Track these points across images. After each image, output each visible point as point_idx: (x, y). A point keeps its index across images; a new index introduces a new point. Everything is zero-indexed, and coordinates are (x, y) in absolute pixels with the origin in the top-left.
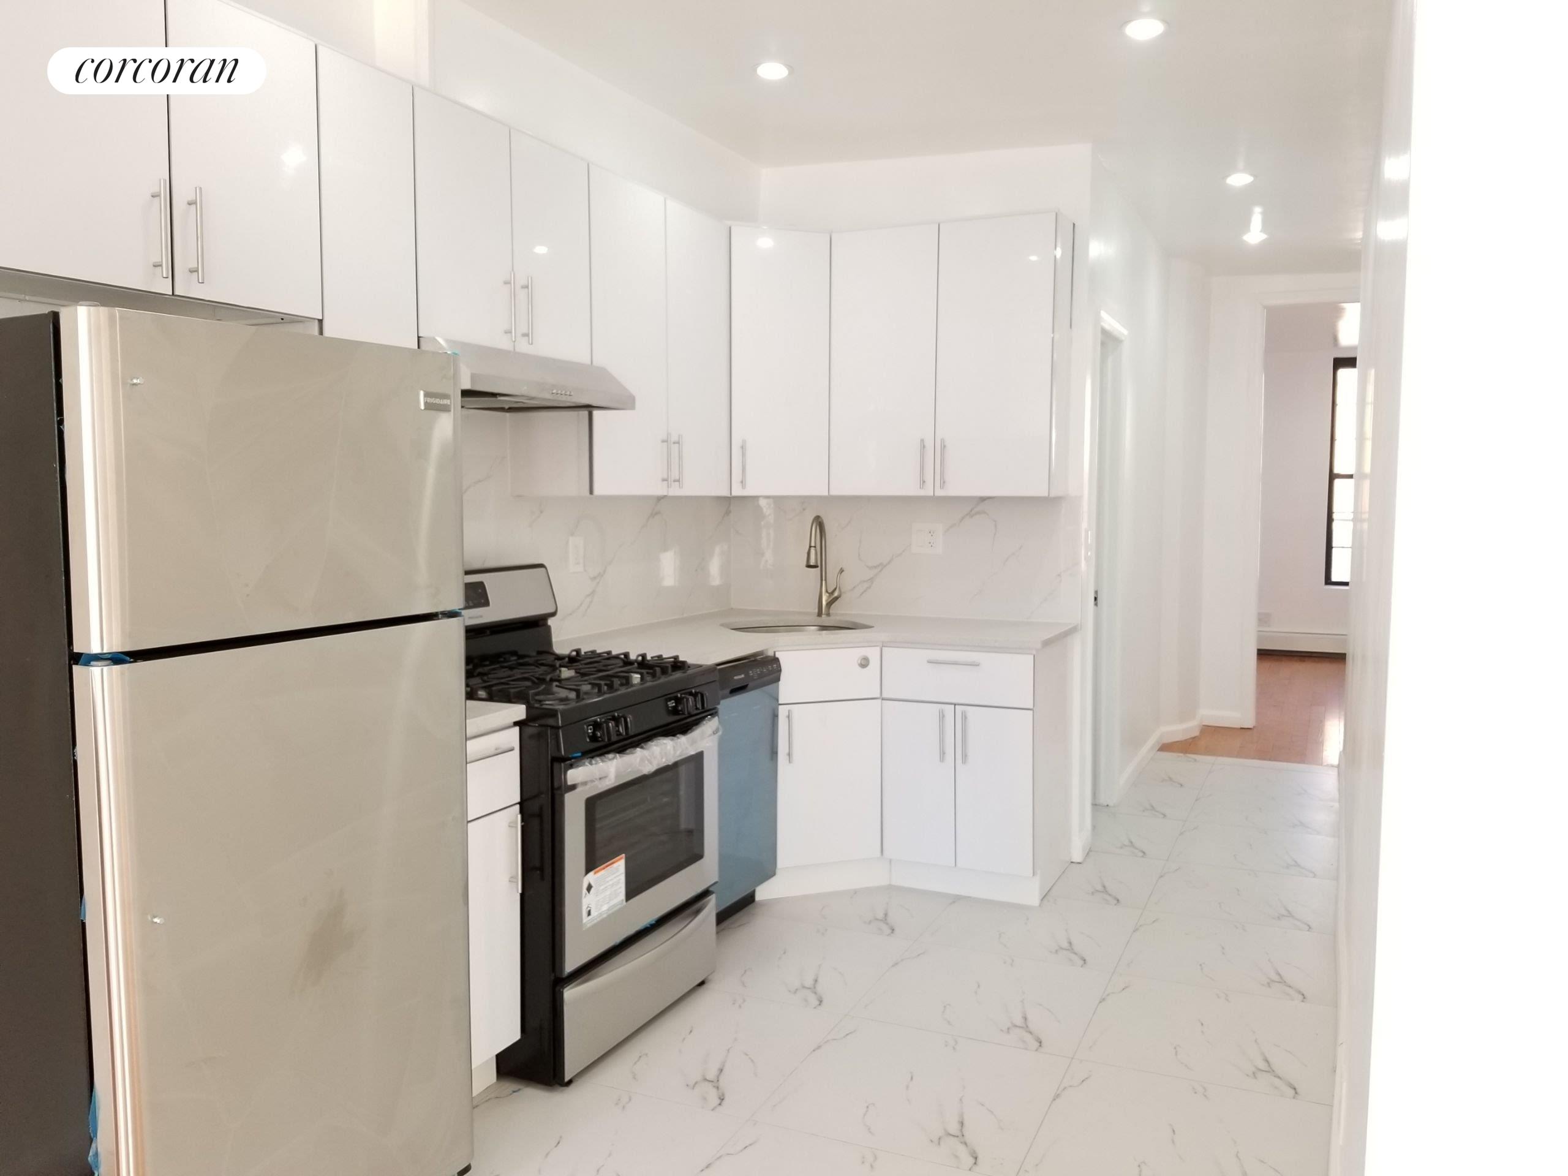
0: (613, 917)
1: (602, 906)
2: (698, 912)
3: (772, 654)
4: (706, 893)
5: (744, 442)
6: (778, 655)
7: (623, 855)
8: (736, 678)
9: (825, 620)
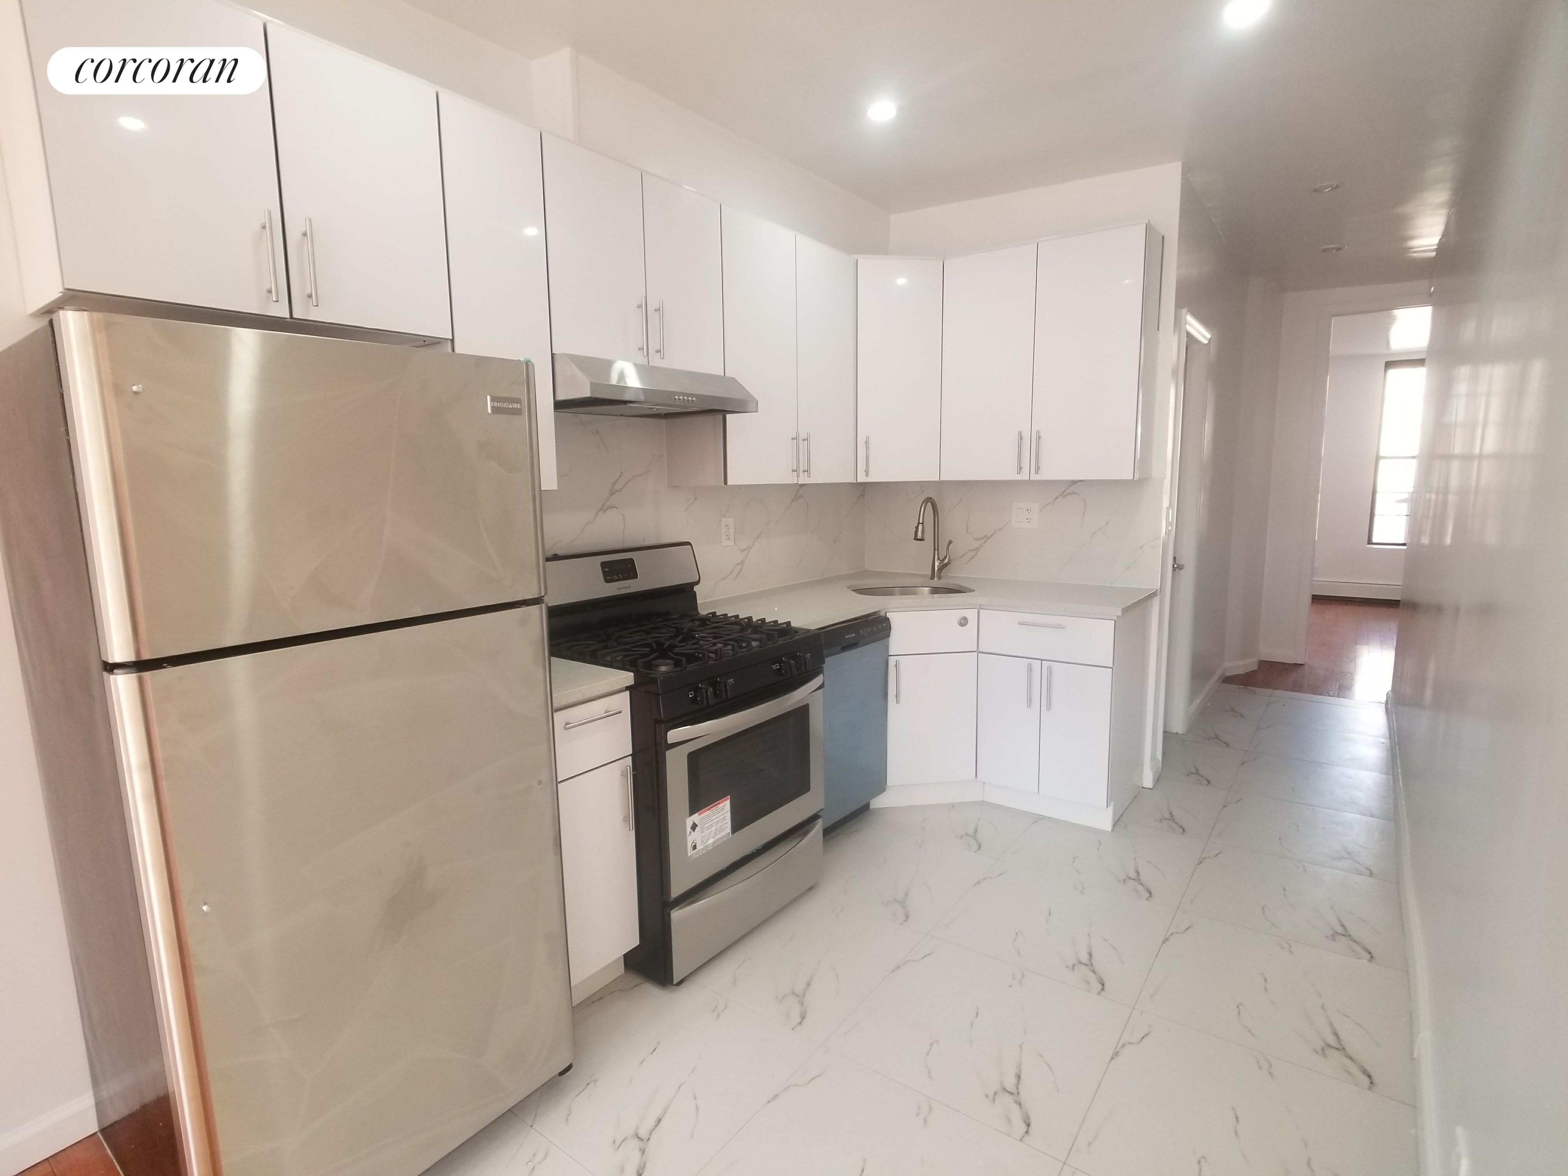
0: (718, 848)
1: (707, 840)
2: (806, 833)
3: (884, 615)
4: (815, 818)
5: (868, 438)
6: (888, 615)
7: (729, 796)
8: (846, 637)
9: (936, 582)
